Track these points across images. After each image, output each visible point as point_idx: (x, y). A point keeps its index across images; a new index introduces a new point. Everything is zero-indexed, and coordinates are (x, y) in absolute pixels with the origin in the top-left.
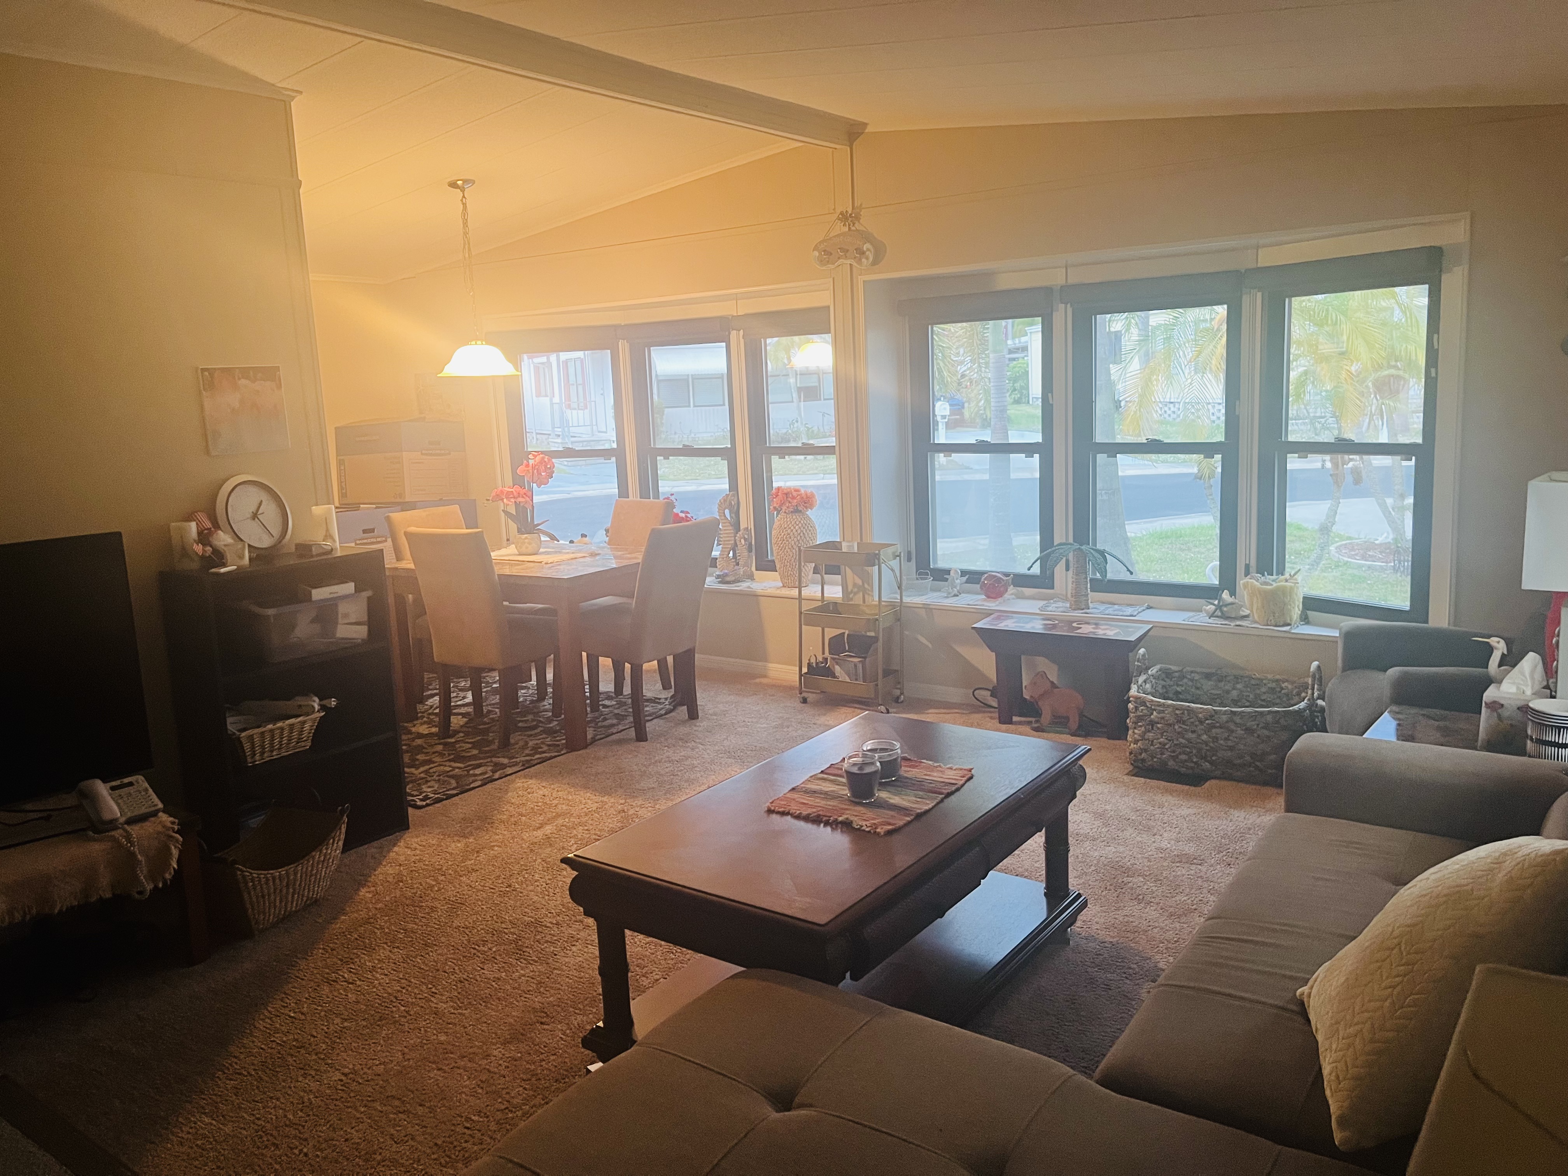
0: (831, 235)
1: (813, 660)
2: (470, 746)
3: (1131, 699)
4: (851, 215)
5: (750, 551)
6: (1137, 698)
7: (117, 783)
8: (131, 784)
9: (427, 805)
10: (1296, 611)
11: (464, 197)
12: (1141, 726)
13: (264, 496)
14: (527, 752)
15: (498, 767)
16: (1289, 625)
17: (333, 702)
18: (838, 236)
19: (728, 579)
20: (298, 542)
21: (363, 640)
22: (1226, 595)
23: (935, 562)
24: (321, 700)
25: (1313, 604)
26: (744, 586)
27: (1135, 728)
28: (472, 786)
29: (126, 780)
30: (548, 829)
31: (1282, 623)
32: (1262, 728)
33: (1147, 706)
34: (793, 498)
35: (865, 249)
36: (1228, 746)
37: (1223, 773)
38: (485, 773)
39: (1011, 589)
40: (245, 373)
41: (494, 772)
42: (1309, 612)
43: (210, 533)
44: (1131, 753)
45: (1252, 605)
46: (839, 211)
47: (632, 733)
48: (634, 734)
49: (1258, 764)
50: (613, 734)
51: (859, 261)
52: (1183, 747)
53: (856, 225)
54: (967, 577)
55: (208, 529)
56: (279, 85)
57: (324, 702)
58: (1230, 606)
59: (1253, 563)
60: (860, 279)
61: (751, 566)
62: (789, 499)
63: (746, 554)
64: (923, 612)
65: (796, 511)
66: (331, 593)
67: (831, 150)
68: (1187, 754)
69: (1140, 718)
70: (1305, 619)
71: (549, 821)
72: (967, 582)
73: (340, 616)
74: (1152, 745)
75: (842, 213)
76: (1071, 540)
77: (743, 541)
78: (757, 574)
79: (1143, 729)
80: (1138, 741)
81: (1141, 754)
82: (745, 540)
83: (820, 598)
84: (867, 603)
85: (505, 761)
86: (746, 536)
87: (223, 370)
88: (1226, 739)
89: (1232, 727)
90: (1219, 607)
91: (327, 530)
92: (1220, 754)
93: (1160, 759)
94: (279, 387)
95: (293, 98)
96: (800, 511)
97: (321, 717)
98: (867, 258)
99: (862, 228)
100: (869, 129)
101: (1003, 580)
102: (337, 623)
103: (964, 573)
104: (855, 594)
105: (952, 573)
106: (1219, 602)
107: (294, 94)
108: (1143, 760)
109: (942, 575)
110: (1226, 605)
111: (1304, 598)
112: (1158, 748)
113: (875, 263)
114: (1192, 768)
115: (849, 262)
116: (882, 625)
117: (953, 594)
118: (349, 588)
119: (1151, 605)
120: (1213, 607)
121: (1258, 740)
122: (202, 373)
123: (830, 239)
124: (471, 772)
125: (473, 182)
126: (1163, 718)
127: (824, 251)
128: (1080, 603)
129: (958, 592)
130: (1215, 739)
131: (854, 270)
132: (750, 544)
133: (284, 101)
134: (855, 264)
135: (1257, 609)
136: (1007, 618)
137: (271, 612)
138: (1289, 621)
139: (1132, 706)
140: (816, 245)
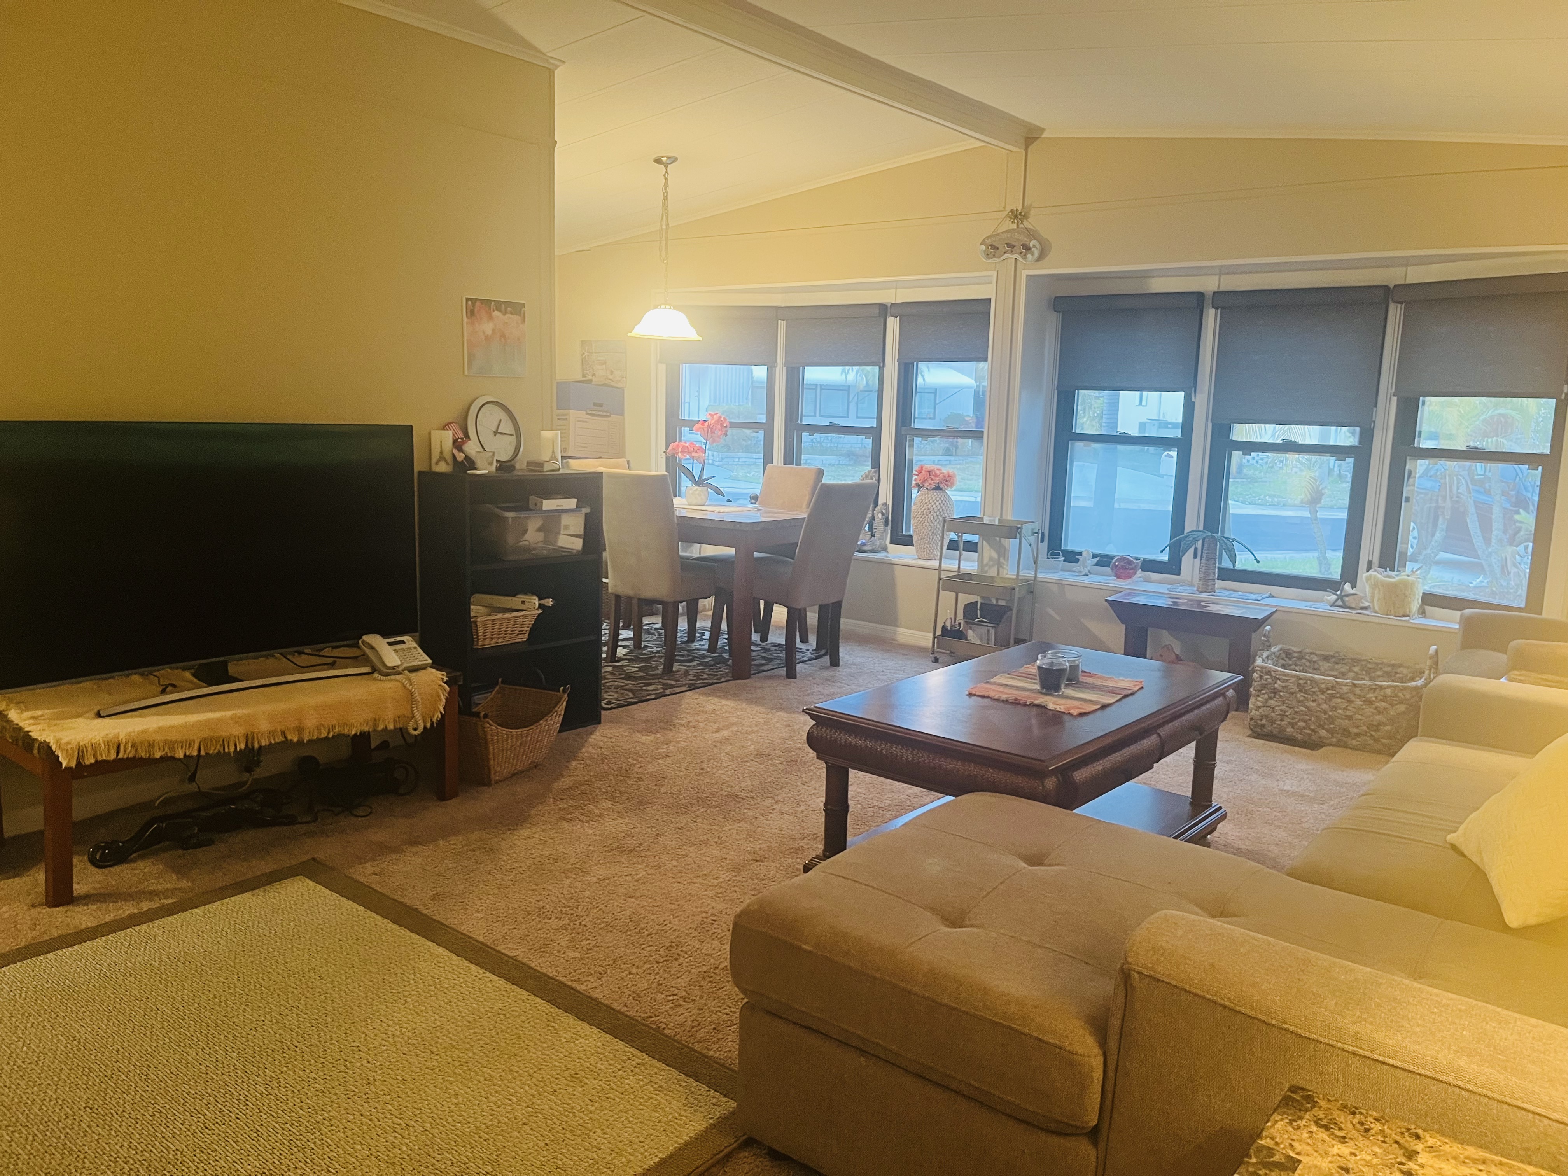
0: (999, 231)
1: (948, 625)
2: (637, 669)
3: (1257, 668)
4: (1020, 213)
5: (886, 524)
6: (1262, 668)
7: (392, 640)
8: (403, 642)
9: (612, 708)
10: (1415, 604)
11: (666, 172)
12: (1264, 694)
13: (503, 415)
14: (690, 677)
15: (667, 686)
16: (1408, 616)
17: (550, 602)
18: (1006, 232)
19: (866, 548)
20: (529, 460)
21: (578, 551)
22: (1347, 586)
23: (1066, 545)
24: (539, 600)
25: (1430, 600)
26: (880, 556)
27: (1258, 696)
28: (648, 698)
29: (399, 639)
30: (725, 733)
31: (1401, 615)
32: (1381, 700)
33: (1271, 676)
34: (936, 476)
35: (1031, 245)
36: (1346, 716)
37: (1339, 741)
38: (657, 690)
39: (1139, 573)
40: (500, 306)
41: (664, 689)
42: (1427, 608)
43: (464, 443)
44: (1252, 719)
45: (1373, 596)
46: (1008, 209)
47: (783, 671)
48: (785, 673)
49: (1373, 733)
50: (764, 671)
51: (1025, 257)
52: (1303, 715)
53: (1024, 223)
54: (1098, 559)
55: (461, 438)
56: (548, 54)
57: (542, 602)
58: (1352, 597)
59: (1376, 560)
60: (1024, 273)
61: (886, 539)
62: (932, 477)
63: (882, 527)
64: (1055, 588)
65: (938, 488)
66: (558, 506)
67: (1007, 152)
68: (1305, 721)
69: (1264, 687)
70: (1423, 613)
71: (727, 727)
72: (1097, 564)
73: (562, 528)
74: (1273, 712)
75: (1012, 211)
76: (1201, 528)
77: (880, 515)
78: (891, 547)
79: (1266, 696)
80: (1260, 707)
81: (1261, 720)
82: (883, 514)
83: (957, 570)
84: (1001, 576)
85: (673, 683)
86: (884, 511)
87: (482, 301)
88: (1345, 709)
89: (1352, 698)
90: (1340, 597)
91: (553, 452)
92: (1339, 722)
93: (1280, 725)
94: (524, 321)
95: (557, 67)
96: (941, 489)
97: (539, 615)
98: (1033, 254)
99: (1029, 226)
100: (1045, 135)
101: (1134, 563)
102: (559, 533)
103: (1095, 556)
104: (990, 567)
105: (1084, 554)
106: (1341, 592)
107: (557, 63)
108: (1263, 726)
109: (1072, 557)
110: (1347, 595)
111: (1424, 594)
112: (1278, 715)
113: (1039, 259)
114: (1310, 735)
115: (1014, 256)
116: (1017, 595)
117: (1083, 574)
118: (572, 503)
119: (1273, 594)
120: (1335, 597)
121: (1375, 711)
122: (467, 302)
123: (998, 234)
124: (644, 688)
125: (676, 159)
126: (1286, 687)
127: (991, 245)
128: (1206, 585)
129: (1089, 572)
130: (1335, 708)
131: (1019, 263)
132: (887, 519)
133: (550, 69)
134: (1020, 259)
135: (1379, 599)
136: (1139, 595)
137: (510, 515)
138: (1408, 613)
139: (1257, 675)
140: (984, 240)
